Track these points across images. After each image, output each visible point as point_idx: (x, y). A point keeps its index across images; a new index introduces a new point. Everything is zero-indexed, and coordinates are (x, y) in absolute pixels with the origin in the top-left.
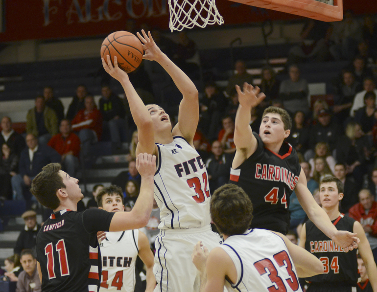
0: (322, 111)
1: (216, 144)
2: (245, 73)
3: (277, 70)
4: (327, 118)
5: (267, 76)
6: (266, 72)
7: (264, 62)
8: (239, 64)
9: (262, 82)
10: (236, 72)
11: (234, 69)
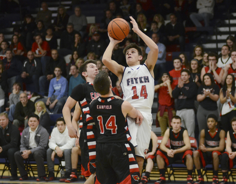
0: (96, 33)
1: (30, 53)
2: (47, 10)
3: (66, 8)
4: (98, 37)
5: (61, 12)
6: (60, 9)
7: (58, 3)
8: (44, 4)
9: (58, 15)
10: (41, 9)
11: (41, 7)
